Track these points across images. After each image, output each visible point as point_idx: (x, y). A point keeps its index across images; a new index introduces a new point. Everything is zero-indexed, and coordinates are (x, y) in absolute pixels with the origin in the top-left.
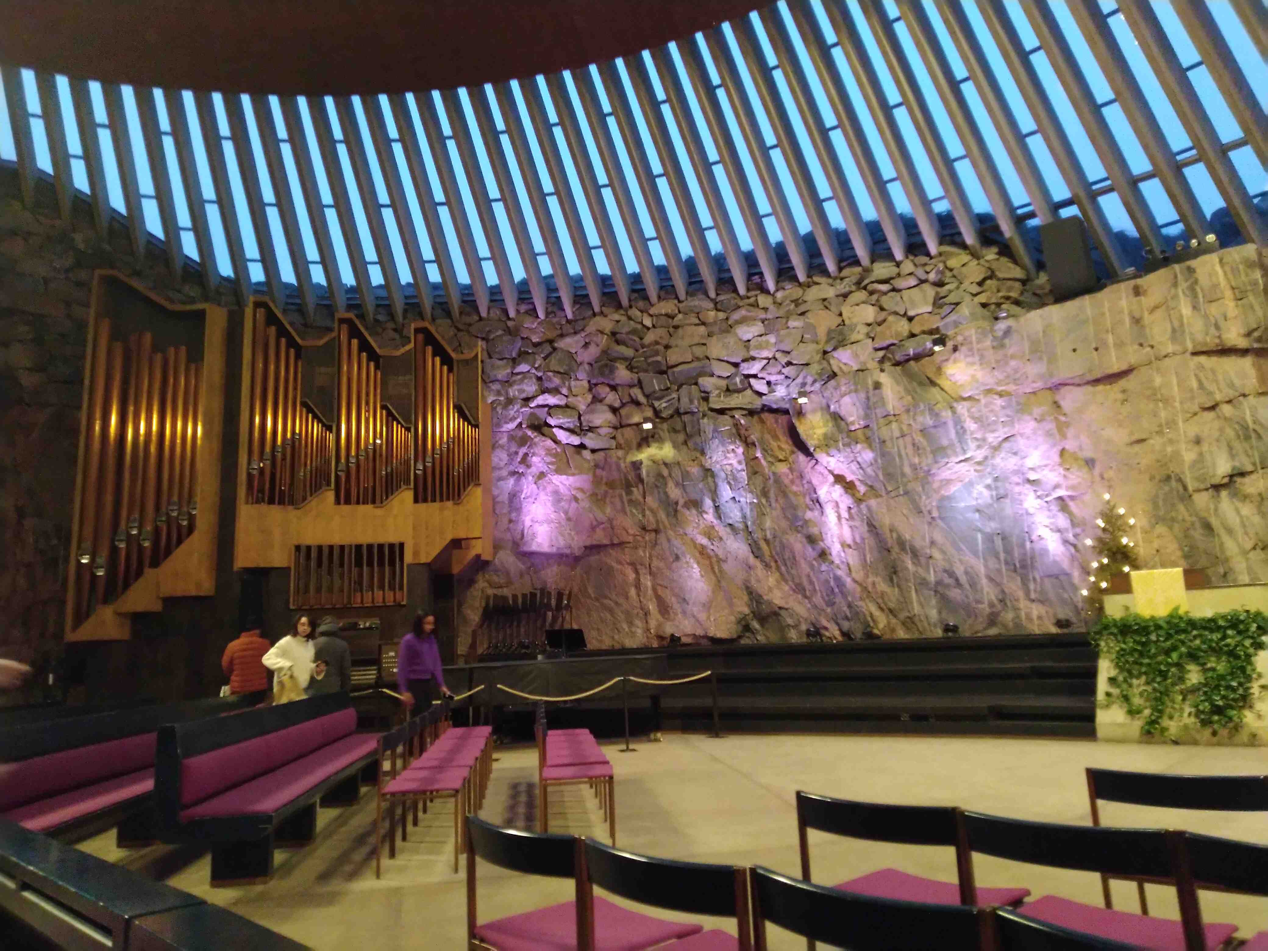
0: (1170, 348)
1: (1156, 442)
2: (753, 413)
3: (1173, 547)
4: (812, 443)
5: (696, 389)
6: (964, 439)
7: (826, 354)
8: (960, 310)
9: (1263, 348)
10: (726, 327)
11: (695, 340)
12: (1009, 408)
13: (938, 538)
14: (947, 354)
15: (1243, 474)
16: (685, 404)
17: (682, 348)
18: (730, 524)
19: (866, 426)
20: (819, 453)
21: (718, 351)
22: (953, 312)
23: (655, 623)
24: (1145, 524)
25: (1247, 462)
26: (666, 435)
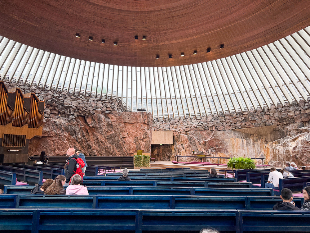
0: (139, 121)
2: (78, 116)
3: (135, 146)
4: (89, 124)
5: (69, 110)
6: (112, 128)
7: (93, 109)
8: (115, 109)
9: (148, 124)
10: (75, 100)
11: (70, 101)
12: (119, 124)
13: (106, 141)
14: (112, 114)
15: (144, 138)
16: (66, 112)
17: (67, 102)
18: (73, 135)
19: (98, 123)
20: (90, 126)
21: (74, 104)
22: (113, 108)
23: (57, 152)
24: (132, 142)
25: (145, 137)
26: (61, 117)
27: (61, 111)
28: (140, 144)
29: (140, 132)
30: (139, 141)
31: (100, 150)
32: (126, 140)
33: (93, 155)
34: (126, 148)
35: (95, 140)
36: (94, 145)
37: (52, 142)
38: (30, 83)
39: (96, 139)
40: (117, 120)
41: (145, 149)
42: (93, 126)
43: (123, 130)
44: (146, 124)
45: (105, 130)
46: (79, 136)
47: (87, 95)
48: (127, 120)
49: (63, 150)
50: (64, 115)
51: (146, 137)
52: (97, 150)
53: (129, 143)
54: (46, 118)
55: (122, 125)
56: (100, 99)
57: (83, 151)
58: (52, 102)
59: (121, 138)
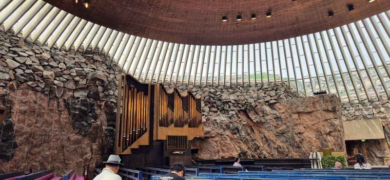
0: (319, 109)
1: (317, 125)
2: (238, 111)
3: (319, 143)
4: (252, 119)
5: (227, 105)
6: (282, 121)
7: (255, 101)
8: (281, 96)
9: (334, 111)
10: (233, 93)
11: (227, 95)
12: (290, 116)
13: (277, 139)
14: (279, 104)
15: (331, 132)
16: (225, 108)
17: (225, 96)
18: (236, 134)
19: (263, 116)
20: (254, 121)
21: (232, 98)
22: (279, 96)
23: (221, 154)
24: (314, 139)
25: (332, 130)
26: (221, 114)
27: (219, 108)
28: (327, 140)
29: (323, 124)
30: (325, 136)
31: (271, 151)
32: (304, 136)
33: (263, 157)
34: (305, 147)
35: (262, 139)
36: (262, 145)
37: (215, 143)
38: (187, 83)
39: (263, 136)
40: (286, 110)
41: (336, 147)
42: (257, 121)
43: (297, 123)
44: (331, 111)
45: (272, 125)
46: (243, 134)
47: (245, 85)
48: (301, 109)
49: (228, 152)
50: (223, 112)
51: (335, 130)
52: (266, 151)
53: (308, 140)
54: (206, 117)
55: (295, 116)
56: (261, 87)
57: (250, 152)
58: (210, 99)
59: (297, 134)
